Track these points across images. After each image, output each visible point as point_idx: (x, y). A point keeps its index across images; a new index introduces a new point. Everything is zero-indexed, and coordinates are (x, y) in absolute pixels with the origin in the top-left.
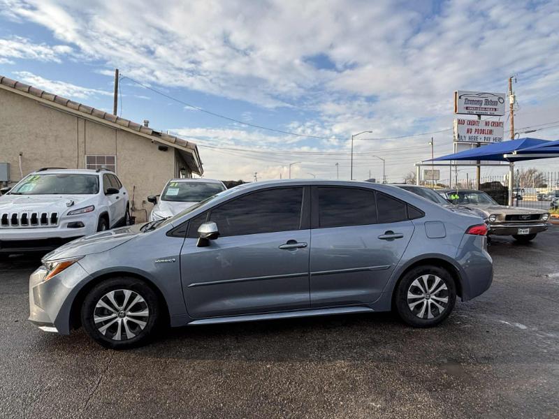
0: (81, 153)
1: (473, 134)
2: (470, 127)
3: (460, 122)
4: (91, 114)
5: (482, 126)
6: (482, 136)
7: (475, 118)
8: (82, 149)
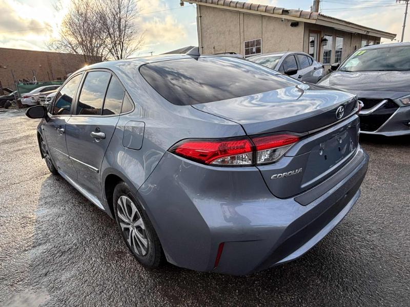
0: (242, 41)
4: (243, 8)
8: (242, 37)
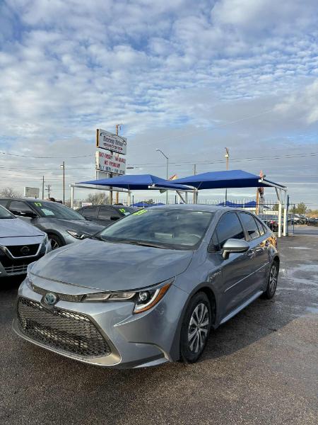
1: (108, 166)
2: (107, 159)
3: (101, 155)
5: (113, 160)
6: (114, 168)
7: (109, 153)
